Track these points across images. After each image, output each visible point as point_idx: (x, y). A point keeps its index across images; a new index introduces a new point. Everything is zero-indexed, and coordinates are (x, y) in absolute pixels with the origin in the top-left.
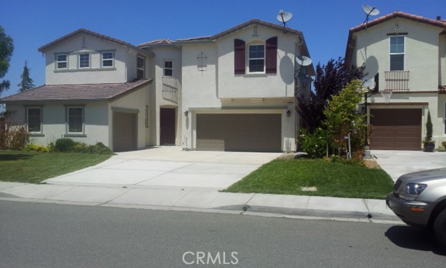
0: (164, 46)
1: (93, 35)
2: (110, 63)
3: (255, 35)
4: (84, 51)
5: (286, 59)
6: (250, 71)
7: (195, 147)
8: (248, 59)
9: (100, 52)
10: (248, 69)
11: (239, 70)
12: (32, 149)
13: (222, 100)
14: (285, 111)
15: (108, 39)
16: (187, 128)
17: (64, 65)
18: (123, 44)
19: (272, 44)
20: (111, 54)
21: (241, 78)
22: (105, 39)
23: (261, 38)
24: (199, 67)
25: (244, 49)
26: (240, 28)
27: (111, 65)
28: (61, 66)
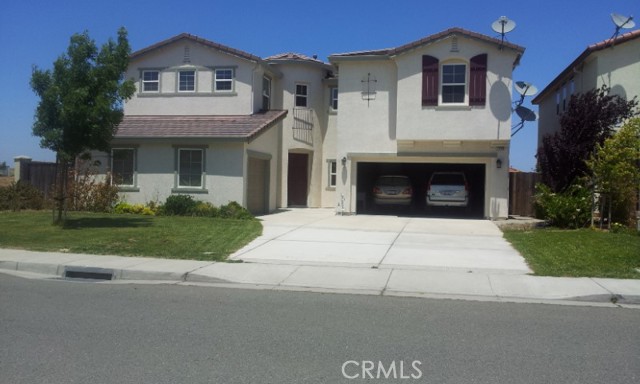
0: (296, 62)
1: (203, 43)
2: (227, 86)
3: (455, 50)
4: (187, 66)
5: (499, 86)
6: (444, 101)
7: (354, 210)
8: (441, 84)
9: (212, 68)
10: (440, 98)
11: (429, 101)
12: (127, 211)
13: (400, 143)
14: (493, 160)
15: (226, 50)
16: (344, 182)
17: (154, 87)
18: (250, 58)
19: (480, 64)
20: (230, 72)
21: (430, 112)
22: (223, 50)
23: (464, 56)
24: (363, 94)
25: (437, 70)
26: (433, 40)
27: (229, 88)
28: (148, 87)
